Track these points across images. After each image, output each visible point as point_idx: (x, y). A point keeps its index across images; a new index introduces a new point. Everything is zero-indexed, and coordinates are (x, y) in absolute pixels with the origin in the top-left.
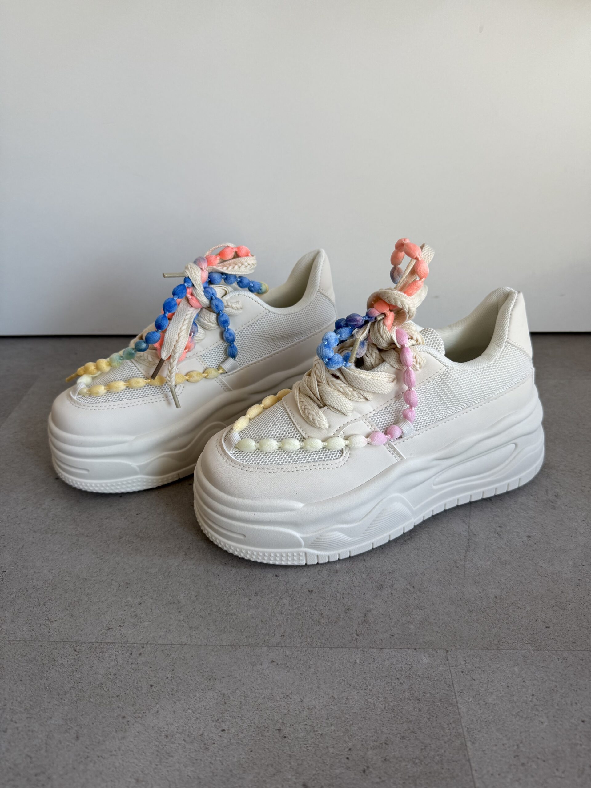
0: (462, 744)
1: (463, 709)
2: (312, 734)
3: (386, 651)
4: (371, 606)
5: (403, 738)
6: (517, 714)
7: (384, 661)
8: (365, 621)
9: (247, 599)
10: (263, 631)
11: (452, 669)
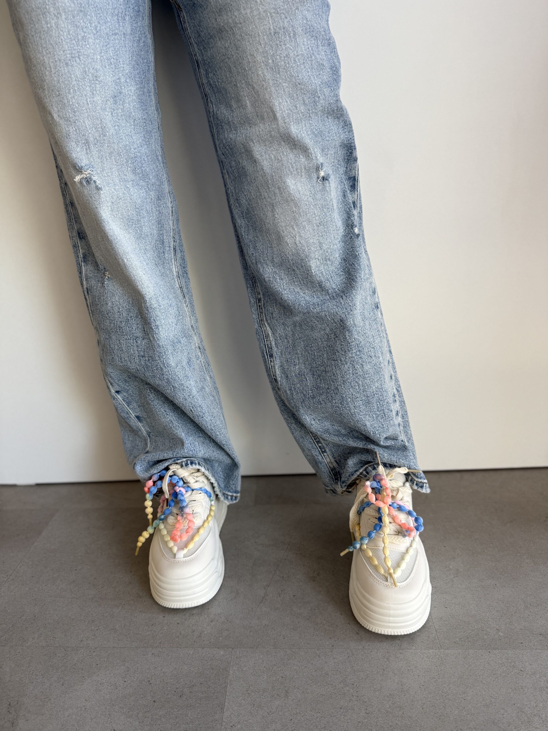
0: (225, 686)
1: (231, 672)
2: (163, 683)
3: (205, 649)
4: (205, 630)
5: (201, 684)
6: (254, 674)
7: (203, 653)
8: (200, 636)
9: (147, 627)
10: (152, 641)
11: (232, 657)
